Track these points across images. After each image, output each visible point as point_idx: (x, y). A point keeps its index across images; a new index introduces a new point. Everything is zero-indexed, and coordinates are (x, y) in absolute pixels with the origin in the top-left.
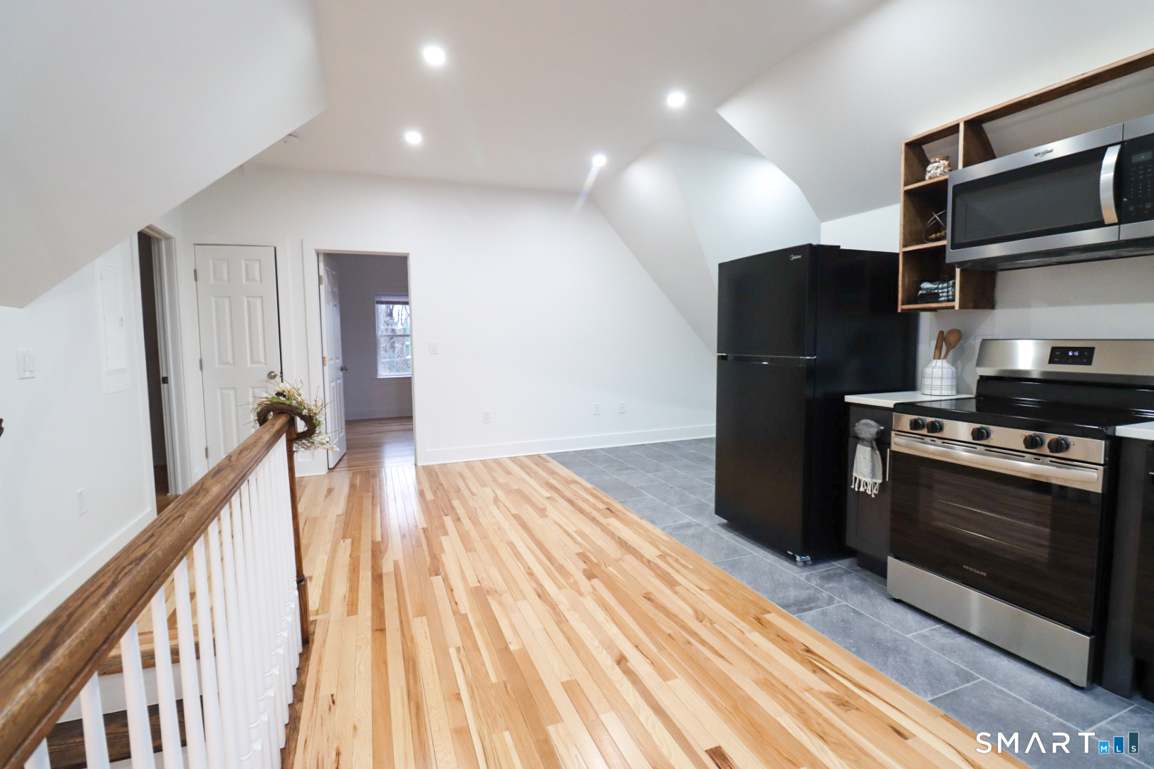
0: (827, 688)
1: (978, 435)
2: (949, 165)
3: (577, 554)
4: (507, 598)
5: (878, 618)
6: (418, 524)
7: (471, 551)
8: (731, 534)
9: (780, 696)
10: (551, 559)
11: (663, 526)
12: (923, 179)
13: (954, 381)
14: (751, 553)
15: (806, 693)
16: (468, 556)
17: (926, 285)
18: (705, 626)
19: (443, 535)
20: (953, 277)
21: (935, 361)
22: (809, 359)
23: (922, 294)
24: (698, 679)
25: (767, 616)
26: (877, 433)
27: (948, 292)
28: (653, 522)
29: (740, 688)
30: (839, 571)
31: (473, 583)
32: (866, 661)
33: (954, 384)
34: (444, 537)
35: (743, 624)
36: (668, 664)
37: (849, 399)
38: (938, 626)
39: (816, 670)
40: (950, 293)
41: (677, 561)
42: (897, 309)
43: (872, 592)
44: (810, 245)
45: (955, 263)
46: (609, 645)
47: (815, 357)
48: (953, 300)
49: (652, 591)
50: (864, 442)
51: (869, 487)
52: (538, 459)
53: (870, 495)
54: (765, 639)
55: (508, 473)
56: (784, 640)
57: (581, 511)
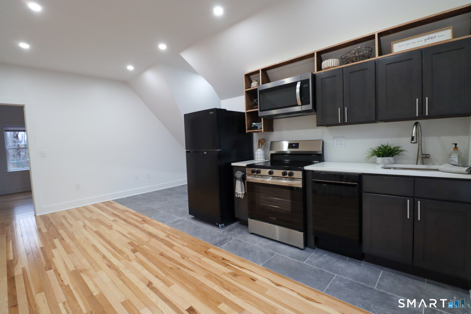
0: (230, 271)
1: (270, 173)
2: (258, 84)
3: (128, 243)
4: (92, 272)
5: (246, 241)
6: (38, 246)
7: (70, 253)
8: (196, 221)
9: (214, 279)
10: (115, 248)
11: (167, 223)
12: (251, 88)
13: (264, 155)
14: (203, 227)
15: (223, 275)
16: (69, 256)
17: (254, 124)
18: (185, 260)
19: (53, 249)
20: (261, 121)
21: (258, 149)
22: (219, 151)
23: (253, 127)
24: (182, 282)
25: (209, 250)
26: (242, 176)
27: (260, 126)
28: (163, 222)
29: (199, 280)
30: (234, 227)
31: (72, 268)
32: (243, 257)
33: (264, 157)
34: (54, 250)
35: (200, 255)
36: (170, 280)
37: (233, 164)
38: (264, 239)
39: (226, 265)
40: (261, 126)
41: (174, 236)
42: (246, 132)
43: (244, 232)
44: (216, 109)
45: (261, 116)
46: (143, 279)
47: (220, 150)
48: (262, 129)
49: (164, 252)
50: (239, 179)
51: (241, 195)
52: (108, 204)
53: (241, 198)
54: (208, 259)
55: (91, 212)
56: (215, 257)
57: (130, 223)
